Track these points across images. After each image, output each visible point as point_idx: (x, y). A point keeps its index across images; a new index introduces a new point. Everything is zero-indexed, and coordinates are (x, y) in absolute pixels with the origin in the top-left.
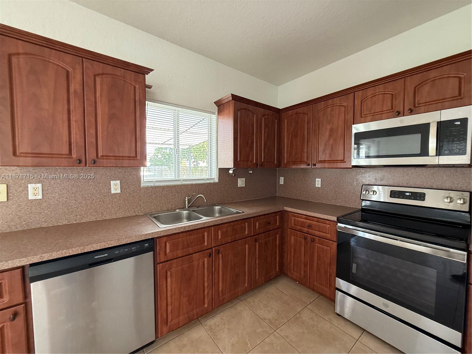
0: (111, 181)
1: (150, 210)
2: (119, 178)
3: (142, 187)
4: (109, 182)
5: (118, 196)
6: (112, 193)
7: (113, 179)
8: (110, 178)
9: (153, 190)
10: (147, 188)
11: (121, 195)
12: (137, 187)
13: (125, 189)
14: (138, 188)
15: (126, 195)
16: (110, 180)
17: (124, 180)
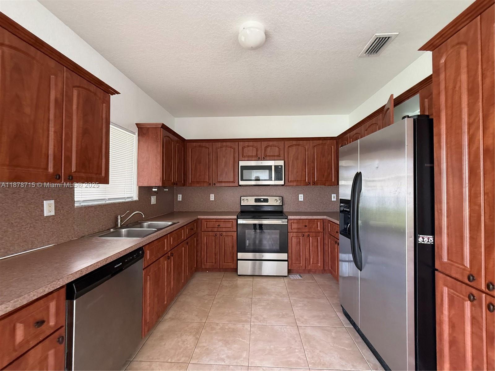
0: (44, 201)
1: (83, 233)
2: (53, 197)
3: (76, 207)
4: (42, 203)
5: (52, 219)
6: (45, 216)
7: (46, 198)
8: (43, 198)
9: (86, 210)
10: (81, 208)
11: (55, 218)
12: (71, 207)
13: (59, 210)
14: (72, 209)
15: (59, 218)
16: (43, 199)
17: (58, 200)
